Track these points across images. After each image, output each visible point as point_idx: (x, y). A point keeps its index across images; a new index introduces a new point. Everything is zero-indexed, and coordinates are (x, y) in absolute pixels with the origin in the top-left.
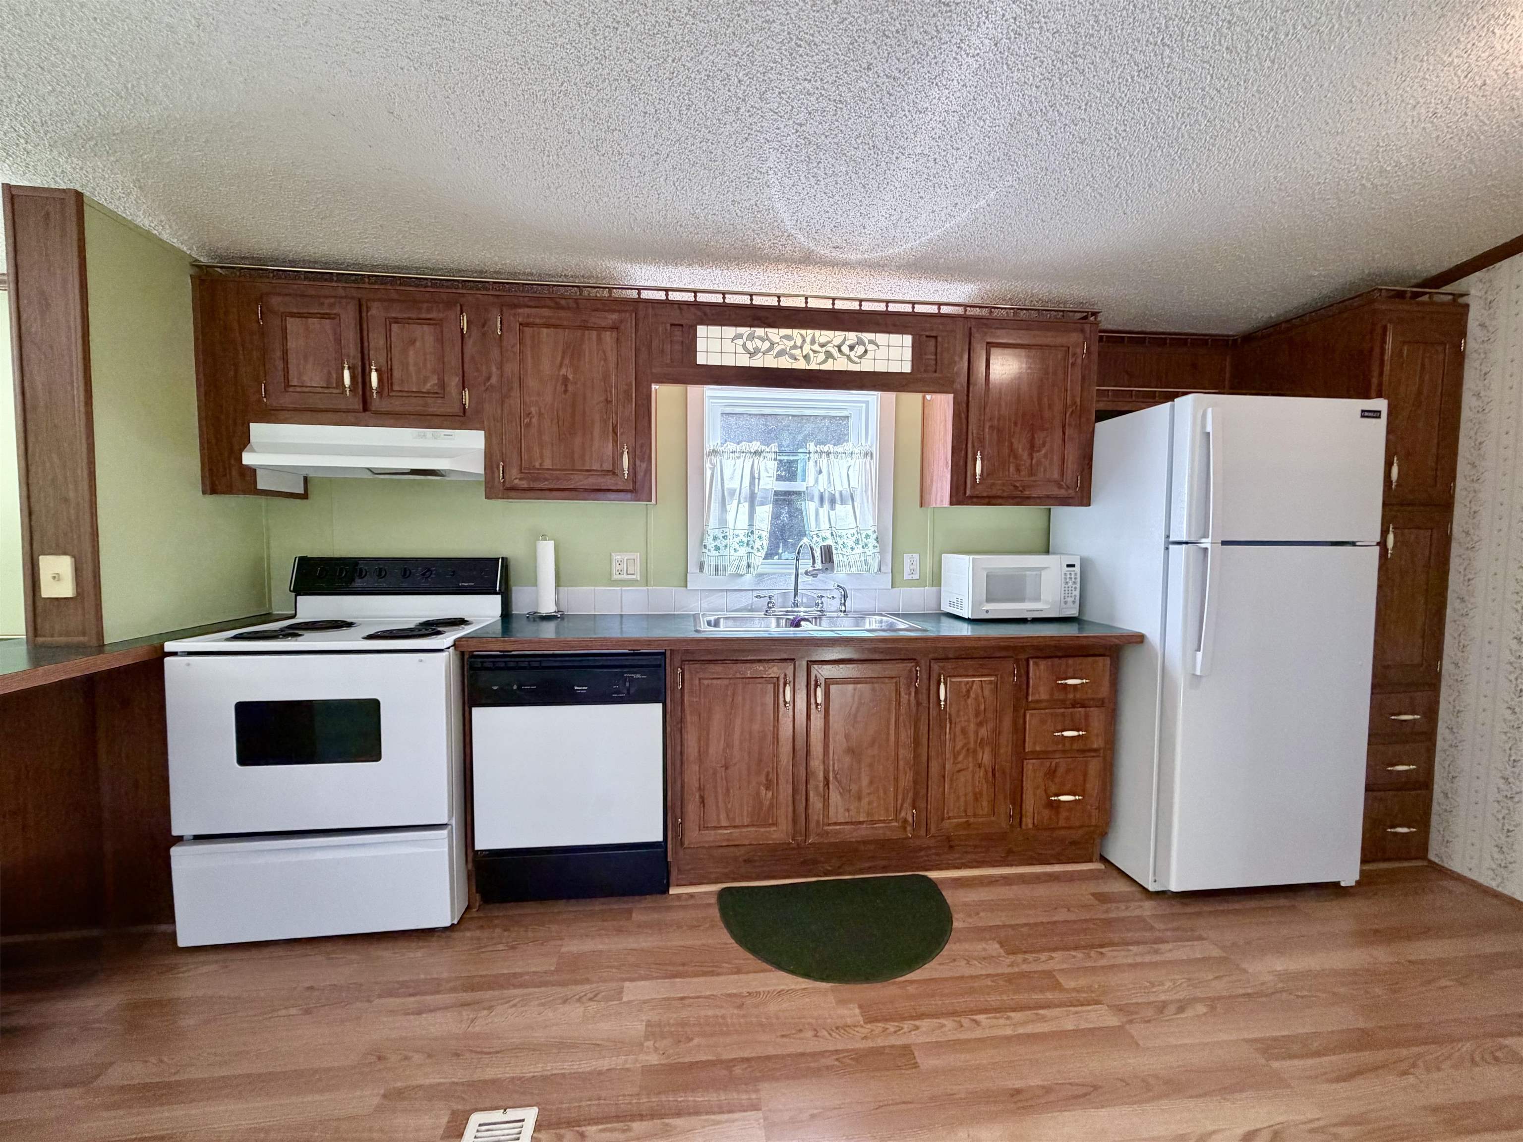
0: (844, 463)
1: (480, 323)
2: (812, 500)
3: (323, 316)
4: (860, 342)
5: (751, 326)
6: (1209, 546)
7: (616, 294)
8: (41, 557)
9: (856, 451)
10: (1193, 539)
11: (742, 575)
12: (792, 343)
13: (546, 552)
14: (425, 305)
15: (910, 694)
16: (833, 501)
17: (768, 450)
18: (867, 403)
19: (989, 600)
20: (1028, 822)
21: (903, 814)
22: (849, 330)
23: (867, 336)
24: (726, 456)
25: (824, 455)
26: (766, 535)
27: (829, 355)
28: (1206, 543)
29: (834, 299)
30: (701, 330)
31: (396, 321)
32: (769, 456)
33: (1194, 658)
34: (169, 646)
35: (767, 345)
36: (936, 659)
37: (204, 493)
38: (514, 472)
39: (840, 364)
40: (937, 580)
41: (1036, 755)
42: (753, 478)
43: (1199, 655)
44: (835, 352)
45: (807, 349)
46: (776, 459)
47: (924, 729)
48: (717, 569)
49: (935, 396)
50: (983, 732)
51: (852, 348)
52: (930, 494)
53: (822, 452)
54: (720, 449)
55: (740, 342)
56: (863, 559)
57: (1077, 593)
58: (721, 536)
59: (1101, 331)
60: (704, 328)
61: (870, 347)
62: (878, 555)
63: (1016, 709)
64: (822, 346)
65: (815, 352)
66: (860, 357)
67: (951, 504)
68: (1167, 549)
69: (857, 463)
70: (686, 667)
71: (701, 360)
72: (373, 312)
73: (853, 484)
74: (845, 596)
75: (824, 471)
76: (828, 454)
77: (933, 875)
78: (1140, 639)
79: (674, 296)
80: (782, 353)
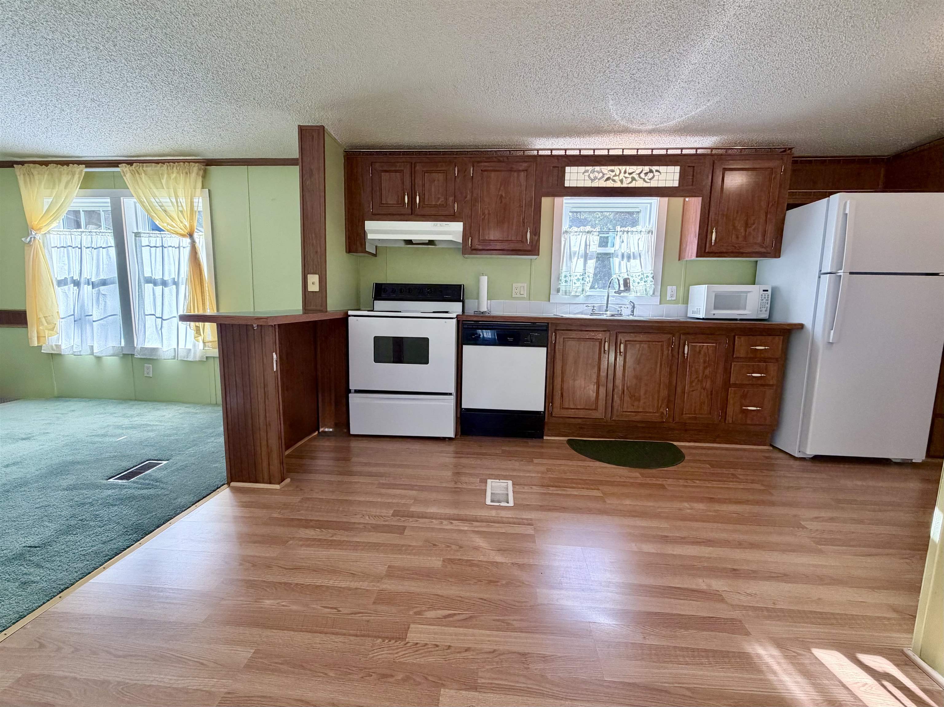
0: (637, 236)
1: (463, 171)
2: (617, 256)
3: (396, 171)
4: (651, 171)
5: (593, 166)
6: (842, 274)
7: (527, 153)
8: (308, 275)
9: (643, 230)
10: (834, 271)
11: (578, 296)
12: (614, 174)
13: (484, 280)
14: (440, 164)
15: (669, 350)
16: (629, 258)
17: (595, 230)
18: (651, 204)
19: (716, 308)
20: (729, 420)
21: (661, 410)
22: (645, 166)
23: (654, 168)
24: (572, 234)
25: (625, 233)
26: (591, 275)
27: (633, 179)
28: (841, 272)
29: (638, 149)
30: (568, 169)
31: (427, 172)
32: (595, 233)
33: (829, 333)
34: (350, 313)
35: (601, 175)
36: (684, 334)
37: (346, 252)
38: (476, 241)
39: (639, 184)
40: (686, 301)
41: (735, 385)
42: (586, 245)
43: (832, 331)
44: (637, 177)
45: (622, 175)
46: (598, 235)
47: (674, 368)
48: (566, 293)
49: (691, 199)
50: (707, 372)
51: (646, 174)
52: (685, 252)
53: (624, 231)
54: (568, 230)
55: (587, 174)
56: (644, 288)
57: (769, 306)
58: (568, 275)
59: (793, 158)
60: (569, 168)
61: (656, 174)
62: (653, 286)
63: (726, 361)
64: (630, 174)
65: (626, 178)
66: (650, 179)
67: (697, 256)
68: (819, 277)
69: (644, 236)
70: (557, 332)
71: (567, 184)
72: (418, 168)
73: (641, 248)
74: (634, 307)
75: (625, 241)
76: (628, 232)
77: (675, 443)
78: (801, 327)
79: (555, 153)
80: (608, 179)
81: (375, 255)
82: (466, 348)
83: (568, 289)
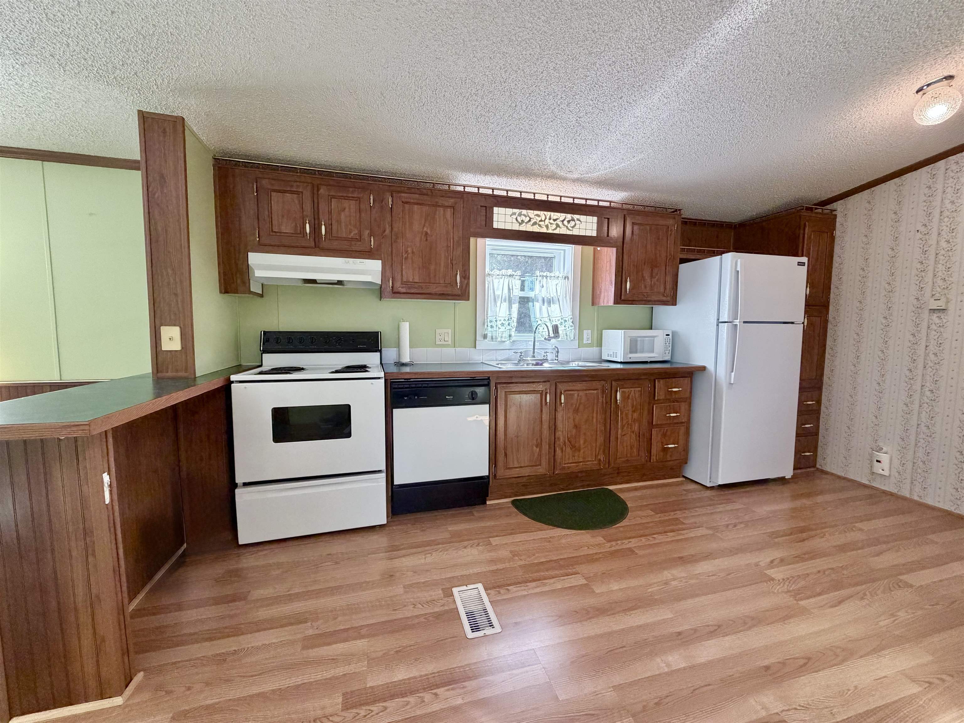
0: (555, 282)
1: (380, 200)
2: (538, 301)
3: (292, 192)
4: (573, 220)
5: (520, 209)
6: (738, 323)
7: (453, 188)
8: (162, 327)
9: (561, 276)
10: (731, 320)
11: (504, 341)
12: (539, 219)
13: (405, 328)
14: (351, 189)
15: (603, 397)
16: (549, 303)
17: (515, 274)
18: (564, 250)
19: (631, 352)
20: (654, 458)
21: (599, 457)
22: (567, 213)
23: (576, 217)
24: (494, 277)
25: (544, 278)
26: (515, 320)
27: (558, 226)
28: (737, 322)
29: (561, 197)
30: (496, 209)
31: (334, 197)
32: (517, 277)
33: (730, 375)
34: (233, 378)
35: (528, 219)
36: (615, 380)
37: (221, 292)
38: (398, 284)
39: (563, 231)
40: (600, 344)
41: (657, 426)
42: (509, 289)
43: (733, 374)
44: (560, 224)
45: (547, 221)
46: (520, 279)
47: (608, 414)
48: (492, 338)
49: (603, 248)
50: (635, 415)
51: (569, 222)
52: (600, 298)
53: (543, 276)
54: (490, 273)
55: (514, 217)
56: (565, 332)
57: (670, 348)
58: (494, 320)
59: (683, 218)
60: (497, 208)
61: (578, 222)
62: (573, 330)
63: (649, 403)
64: (555, 220)
65: (551, 224)
66: (573, 227)
67: (614, 304)
68: (718, 325)
69: (561, 281)
70: (499, 386)
71: (495, 226)
72: (322, 191)
73: (559, 294)
74: (558, 352)
75: (545, 285)
76: (547, 277)
77: (611, 488)
78: (703, 369)
79: (482, 191)
80: (535, 223)
81: (262, 296)
82: (397, 412)
83: (494, 335)
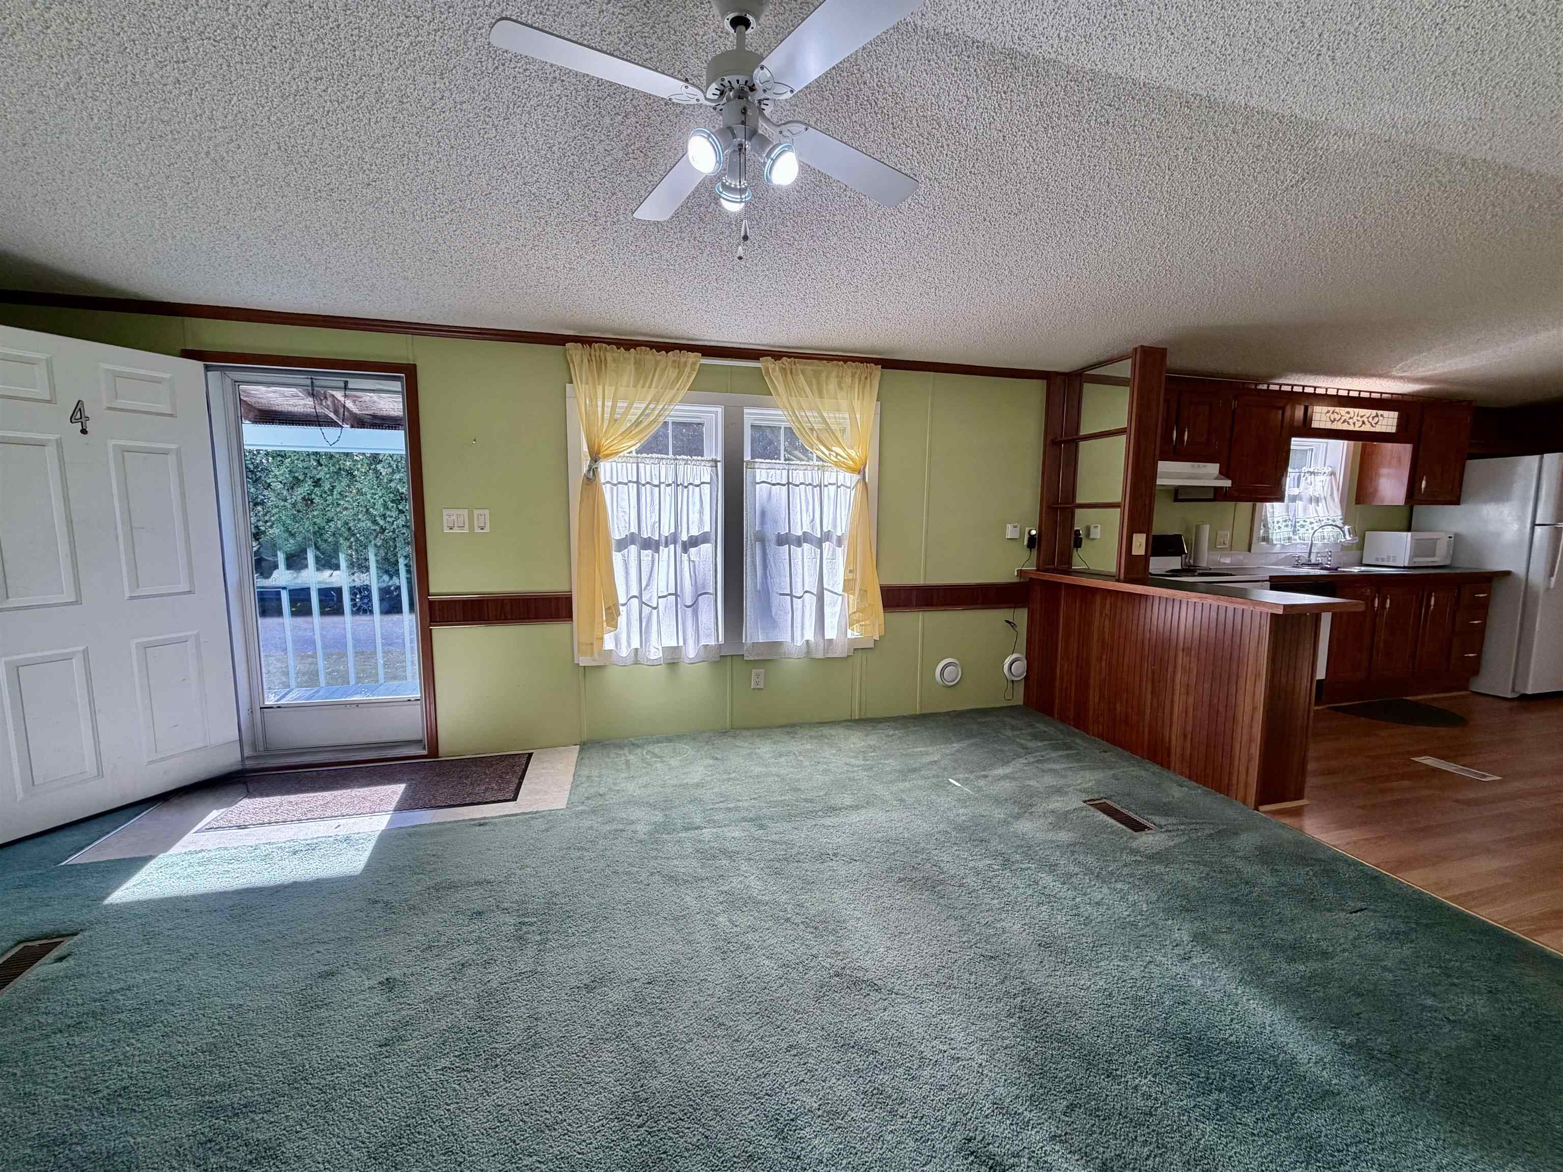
0: (1321, 478)
4: (1377, 416)
5: (1335, 406)
8: (1134, 535)
9: (1327, 471)
10: (1552, 523)
12: (1348, 416)
19: (1415, 556)
20: (1451, 667)
21: (1406, 665)
22: (1374, 409)
23: (1380, 412)
27: (1363, 423)
28: (1561, 525)
29: (1371, 393)
31: (1193, 403)
33: (1550, 579)
35: (1341, 416)
39: (1368, 427)
40: (1362, 548)
41: (1459, 633)
43: (1553, 578)
44: (1366, 420)
45: (1355, 418)
51: (1373, 418)
52: (1373, 497)
55: (1330, 415)
60: (1316, 407)
61: (1381, 418)
64: (1362, 417)
65: (1359, 421)
66: (1376, 424)
68: (1533, 528)
69: (1327, 478)
71: (1313, 425)
72: (1184, 397)
73: (1325, 492)
76: (1314, 473)
78: (1507, 573)
79: (1306, 390)
80: (1344, 421)
